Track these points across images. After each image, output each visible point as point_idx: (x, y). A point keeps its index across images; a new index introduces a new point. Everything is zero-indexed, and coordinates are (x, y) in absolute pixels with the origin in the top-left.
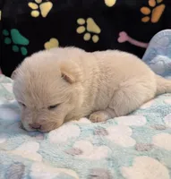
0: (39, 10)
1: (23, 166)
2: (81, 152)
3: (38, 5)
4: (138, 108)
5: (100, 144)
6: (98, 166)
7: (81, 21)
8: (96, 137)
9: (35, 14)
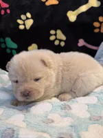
0: (24, 24)
1: (14, 131)
2: (53, 121)
3: (24, 21)
4: (92, 92)
5: (66, 116)
6: (64, 131)
7: (52, 32)
8: (63, 111)
9: (22, 27)
